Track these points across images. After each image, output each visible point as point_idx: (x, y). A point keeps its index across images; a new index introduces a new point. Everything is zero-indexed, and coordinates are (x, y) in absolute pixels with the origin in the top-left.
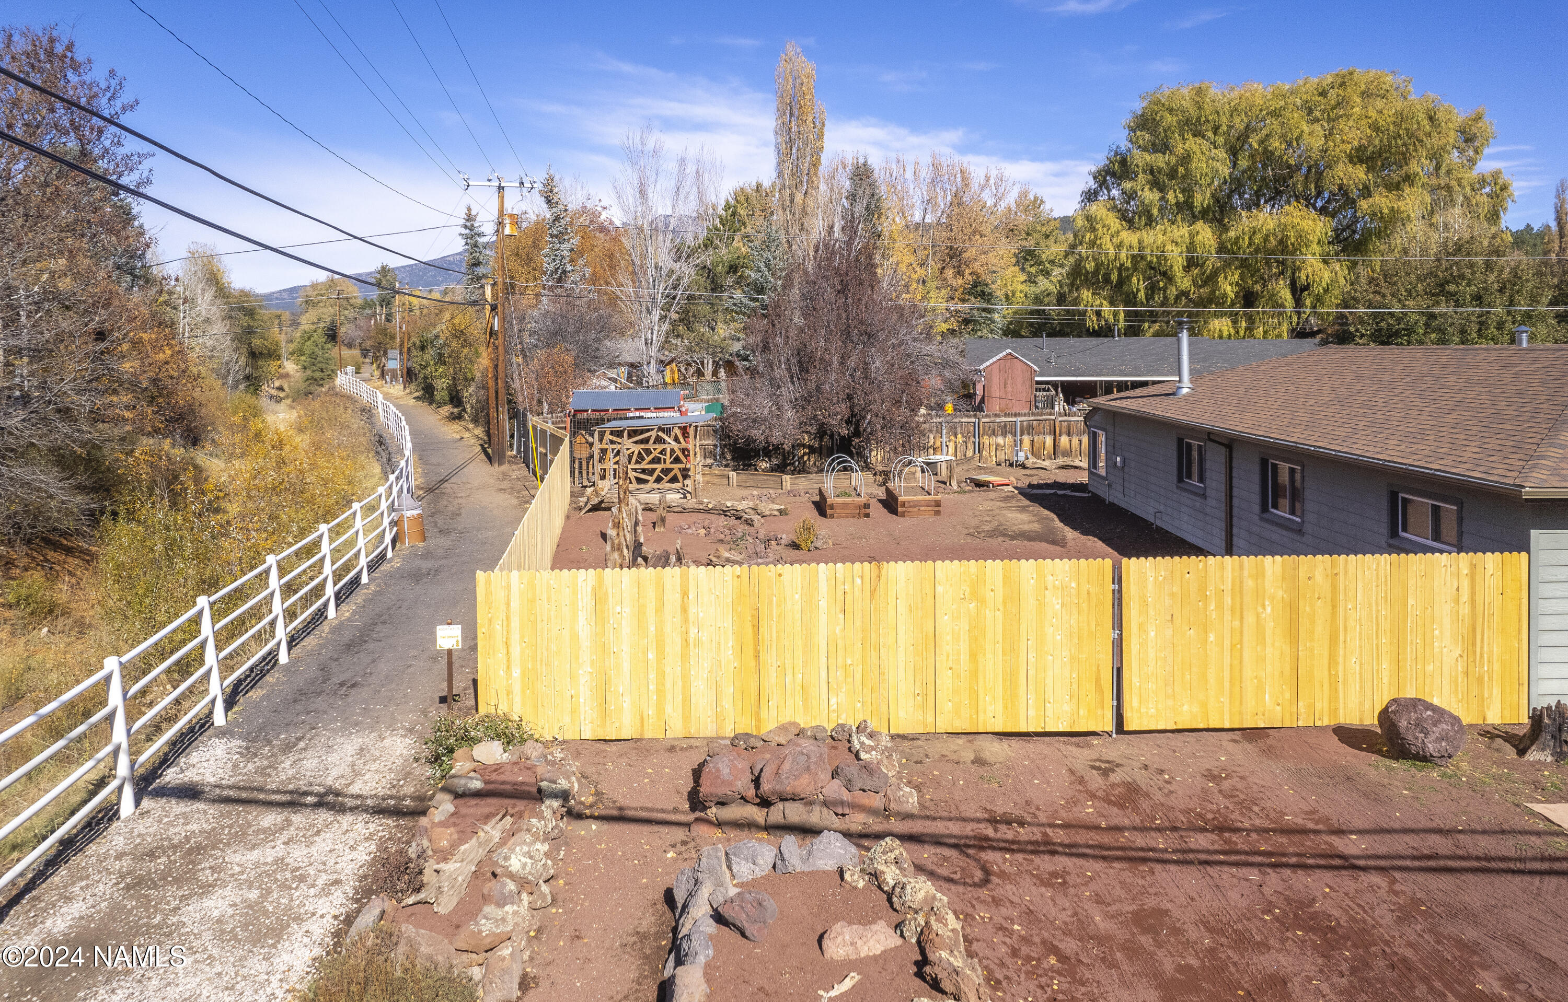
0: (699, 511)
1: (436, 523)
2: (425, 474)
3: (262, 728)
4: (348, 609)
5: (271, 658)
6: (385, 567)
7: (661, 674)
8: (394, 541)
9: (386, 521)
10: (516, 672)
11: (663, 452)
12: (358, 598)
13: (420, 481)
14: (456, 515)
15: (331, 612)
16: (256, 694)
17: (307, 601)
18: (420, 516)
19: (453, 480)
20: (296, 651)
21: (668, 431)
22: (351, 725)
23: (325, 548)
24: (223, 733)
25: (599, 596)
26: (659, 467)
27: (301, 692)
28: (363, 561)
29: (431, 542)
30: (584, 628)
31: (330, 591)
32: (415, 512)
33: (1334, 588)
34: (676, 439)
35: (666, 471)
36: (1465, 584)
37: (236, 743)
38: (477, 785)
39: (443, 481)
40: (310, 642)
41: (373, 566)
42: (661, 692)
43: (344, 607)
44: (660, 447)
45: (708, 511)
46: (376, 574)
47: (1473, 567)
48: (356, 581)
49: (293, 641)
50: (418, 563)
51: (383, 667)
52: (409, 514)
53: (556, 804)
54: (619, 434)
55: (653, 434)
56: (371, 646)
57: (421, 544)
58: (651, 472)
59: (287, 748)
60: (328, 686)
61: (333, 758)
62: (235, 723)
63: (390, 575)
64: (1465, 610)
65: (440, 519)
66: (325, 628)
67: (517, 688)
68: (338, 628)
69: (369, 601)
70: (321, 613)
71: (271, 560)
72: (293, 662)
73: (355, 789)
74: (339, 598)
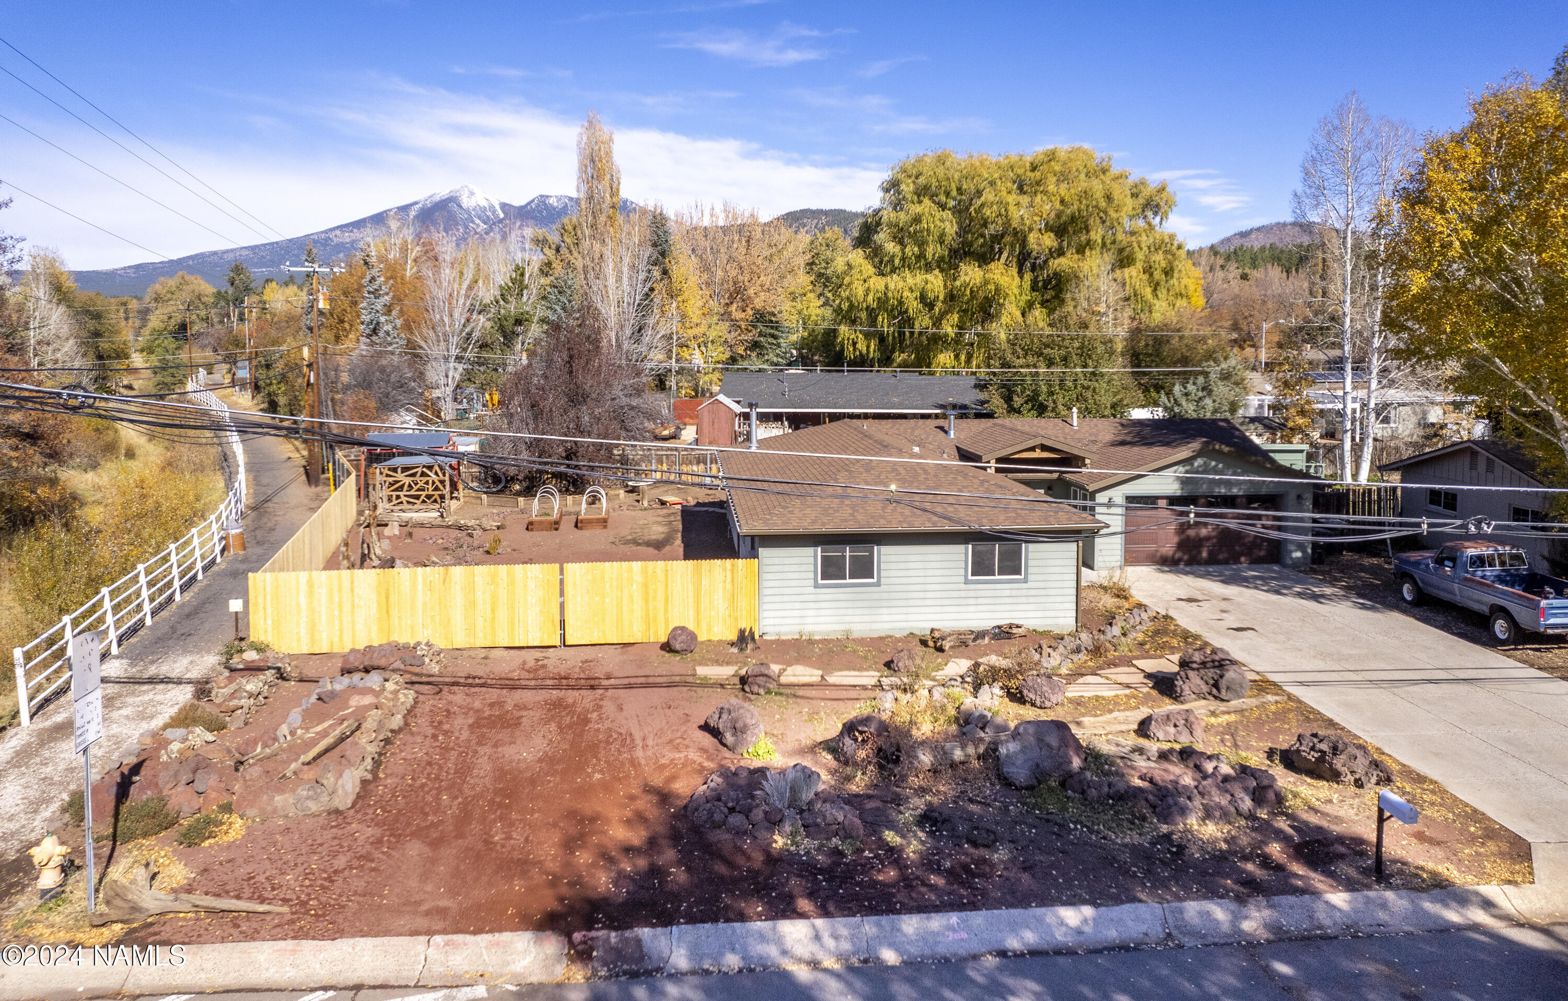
0: (442, 527)
1: (255, 537)
2: (256, 494)
3: (139, 654)
4: (188, 596)
5: (141, 623)
6: (215, 569)
7: (341, 621)
8: (223, 551)
9: (216, 538)
10: (269, 622)
11: (427, 483)
12: (195, 588)
13: (251, 501)
14: (272, 530)
15: (178, 597)
16: (133, 640)
17: (161, 591)
18: (241, 533)
19: (275, 499)
20: (156, 618)
21: (430, 468)
22: (186, 651)
23: (173, 558)
24: (117, 657)
25: (311, 585)
26: (424, 493)
27: (159, 638)
28: (199, 565)
29: (249, 550)
30: (303, 600)
31: (177, 584)
32: (238, 531)
33: (666, 576)
34: (436, 474)
35: (429, 497)
36: (729, 574)
37: (125, 661)
38: (241, 666)
39: (266, 501)
40: (164, 614)
41: (205, 569)
42: (341, 630)
43: (185, 594)
44: (425, 479)
45: (449, 527)
46: (209, 573)
47: (733, 565)
48: (194, 577)
49: (154, 613)
50: (238, 565)
51: (207, 626)
52: (234, 532)
53: (273, 671)
54: (395, 470)
55: (419, 470)
56: (201, 615)
57: (242, 552)
58: (418, 497)
59: (152, 662)
60: (175, 636)
61: (177, 665)
62: (123, 653)
63: (218, 574)
64: (729, 586)
65: (259, 533)
66: (174, 606)
67: (270, 630)
68: (182, 606)
69: (202, 590)
70: (170, 599)
71: (141, 567)
72: (155, 624)
73: (187, 676)
74: (184, 588)
